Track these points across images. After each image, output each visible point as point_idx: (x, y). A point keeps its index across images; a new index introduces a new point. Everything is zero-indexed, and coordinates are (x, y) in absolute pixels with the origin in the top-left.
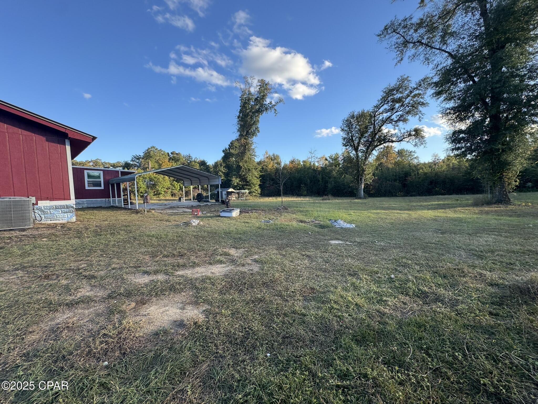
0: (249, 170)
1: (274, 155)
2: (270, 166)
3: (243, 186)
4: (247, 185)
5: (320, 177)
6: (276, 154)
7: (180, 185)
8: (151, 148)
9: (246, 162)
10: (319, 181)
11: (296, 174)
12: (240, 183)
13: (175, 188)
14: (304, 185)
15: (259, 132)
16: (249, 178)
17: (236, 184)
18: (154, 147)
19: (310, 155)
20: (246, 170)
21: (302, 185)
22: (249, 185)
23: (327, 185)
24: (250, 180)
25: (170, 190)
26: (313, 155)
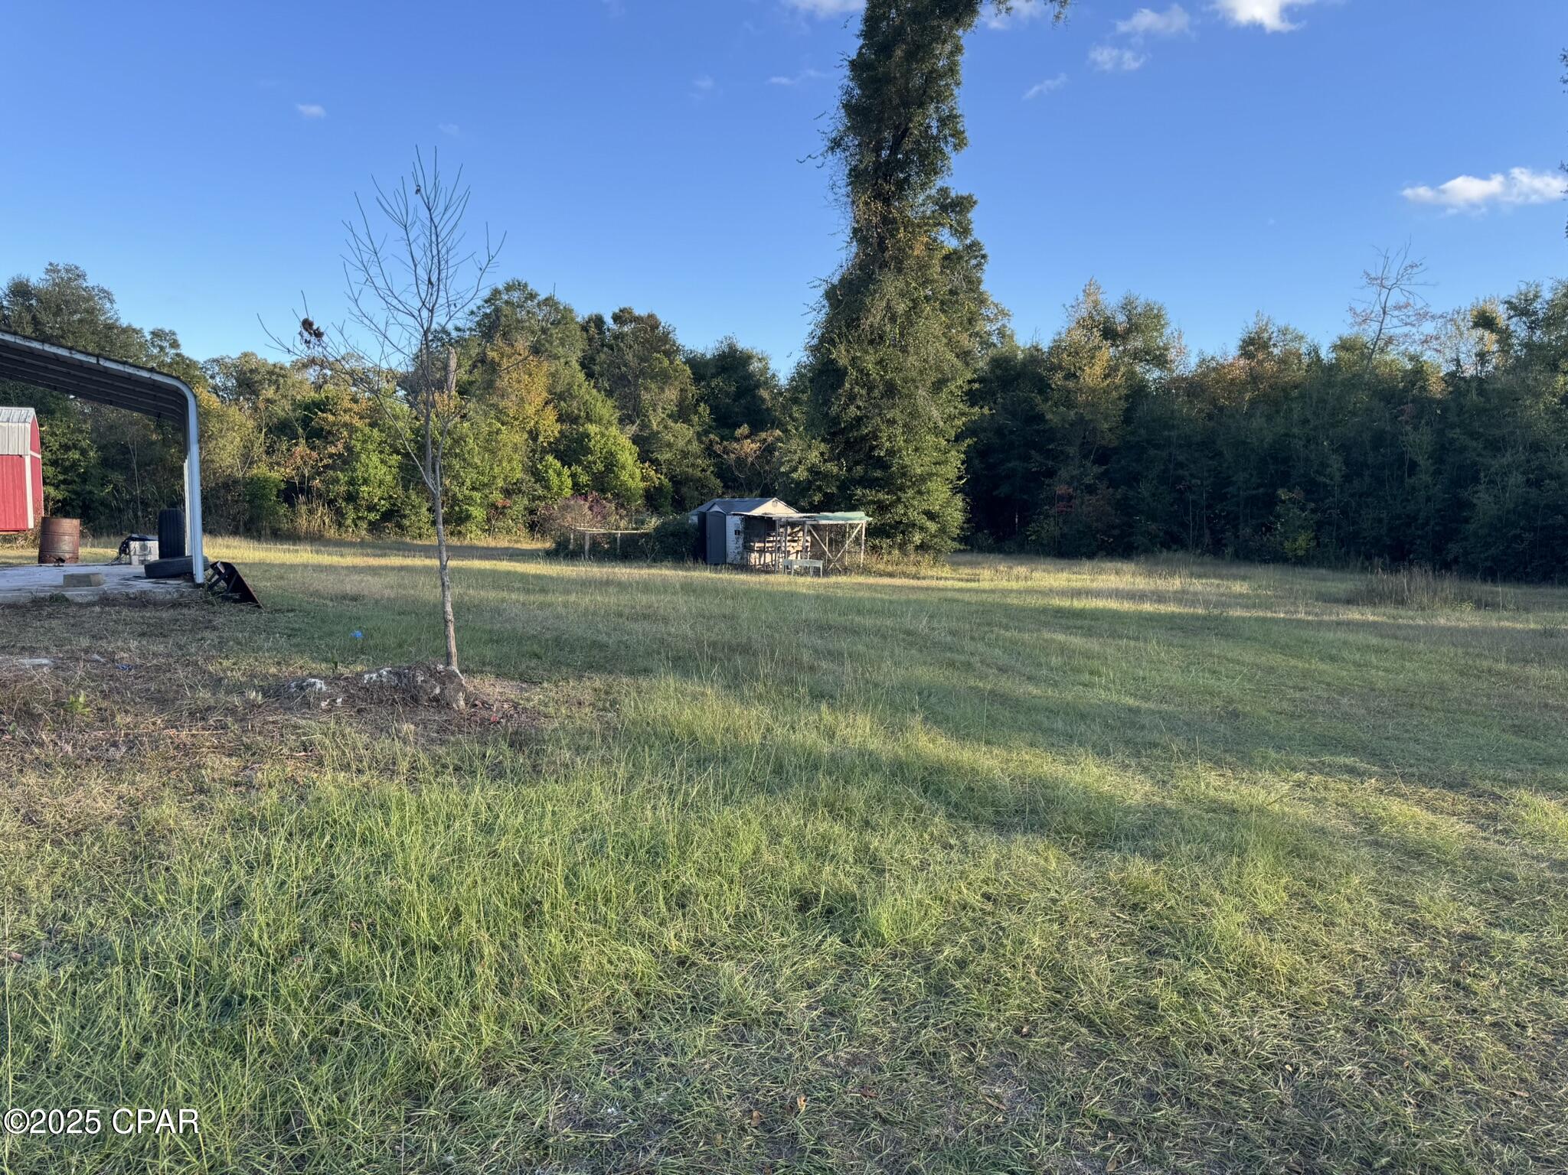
0: (891, 390)
1: (1127, 306)
2: (1092, 375)
3: (844, 485)
4: (867, 482)
5: (1419, 441)
6: (1142, 300)
7: (573, 476)
8: (509, 288)
9: (877, 339)
10: (1413, 466)
11: (1258, 422)
12: (832, 468)
13: (548, 488)
14: (1298, 494)
15: (960, 140)
16: (890, 438)
17: (801, 474)
18: (520, 286)
19: (1369, 299)
20: (870, 389)
21: (1283, 494)
22: (886, 483)
23: (1465, 494)
24: (891, 452)
25: (521, 503)
26: (1396, 297)
